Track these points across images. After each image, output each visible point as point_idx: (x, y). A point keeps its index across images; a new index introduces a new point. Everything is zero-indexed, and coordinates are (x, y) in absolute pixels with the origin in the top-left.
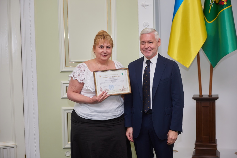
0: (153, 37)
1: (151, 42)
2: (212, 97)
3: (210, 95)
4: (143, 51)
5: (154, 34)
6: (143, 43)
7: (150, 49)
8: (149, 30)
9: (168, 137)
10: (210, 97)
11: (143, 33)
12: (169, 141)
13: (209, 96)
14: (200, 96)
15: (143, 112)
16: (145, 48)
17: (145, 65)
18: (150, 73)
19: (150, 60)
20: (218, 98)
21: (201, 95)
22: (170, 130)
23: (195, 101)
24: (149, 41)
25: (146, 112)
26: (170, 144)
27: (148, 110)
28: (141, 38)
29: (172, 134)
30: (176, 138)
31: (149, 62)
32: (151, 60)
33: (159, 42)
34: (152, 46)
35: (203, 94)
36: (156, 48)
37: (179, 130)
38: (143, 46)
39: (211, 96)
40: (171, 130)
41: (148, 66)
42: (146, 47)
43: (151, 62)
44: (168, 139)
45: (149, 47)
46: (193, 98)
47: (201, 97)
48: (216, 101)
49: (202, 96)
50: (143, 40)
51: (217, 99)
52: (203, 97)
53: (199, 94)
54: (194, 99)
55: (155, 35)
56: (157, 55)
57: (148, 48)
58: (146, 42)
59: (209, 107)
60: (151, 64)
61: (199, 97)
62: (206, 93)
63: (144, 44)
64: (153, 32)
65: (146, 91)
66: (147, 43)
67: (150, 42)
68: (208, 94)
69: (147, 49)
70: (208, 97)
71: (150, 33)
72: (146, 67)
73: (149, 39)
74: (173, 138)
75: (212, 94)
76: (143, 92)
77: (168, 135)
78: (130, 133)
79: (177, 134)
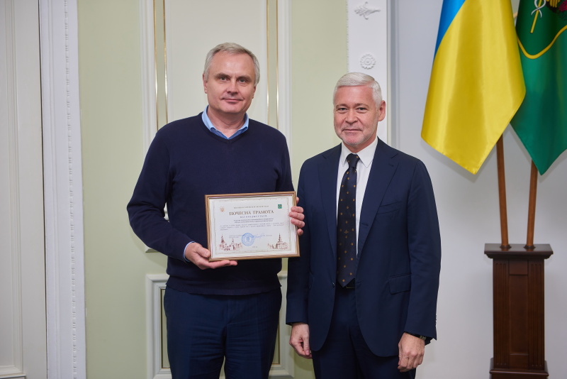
0: (369, 96)
1: (362, 109)
2: (536, 250)
3: (530, 245)
4: (340, 131)
5: (372, 88)
6: (342, 108)
7: (358, 125)
8: (360, 79)
9: (400, 352)
10: (530, 251)
11: (343, 83)
12: (404, 362)
13: (526, 247)
14: (502, 247)
15: (338, 284)
16: (347, 122)
17: (343, 168)
18: (355, 188)
19: (358, 154)
20: (552, 253)
21: (505, 245)
22: (404, 334)
23: (492, 260)
24: (359, 105)
25: (344, 285)
26: (405, 370)
27: (350, 279)
28: (337, 97)
29: (409, 344)
30: (419, 353)
31: (353, 160)
32: (360, 154)
33: (381, 109)
34: (364, 117)
35: (511, 241)
36: (375, 125)
37: (428, 334)
38: (341, 117)
39: (533, 247)
40: (407, 333)
41: (351, 169)
42: (351, 120)
43: (359, 159)
44: (400, 356)
45: (356, 119)
46: (486, 253)
47: (505, 251)
48: (545, 260)
49: (509, 247)
50: (343, 102)
51: (548, 254)
52: (511, 250)
53: (498, 241)
54: (490, 254)
55: (374, 90)
56: (375, 143)
57: (356, 122)
58: (351, 106)
59: (528, 275)
60: (359, 164)
61: (499, 249)
62: (518, 239)
63: (344, 113)
64: (369, 83)
65: (346, 232)
66: (351, 110)
67: (360, 108)
68: (525, 242)
69: (351, 124)
70: (524, 250)
71: (361, 85)
72: (348, 170)
73: (357, 101)
74: (414, 353)
75: (536, 242)
76: (339, 235)
77: (399, 345)
78: (302, 339)
79: (423, 342)
